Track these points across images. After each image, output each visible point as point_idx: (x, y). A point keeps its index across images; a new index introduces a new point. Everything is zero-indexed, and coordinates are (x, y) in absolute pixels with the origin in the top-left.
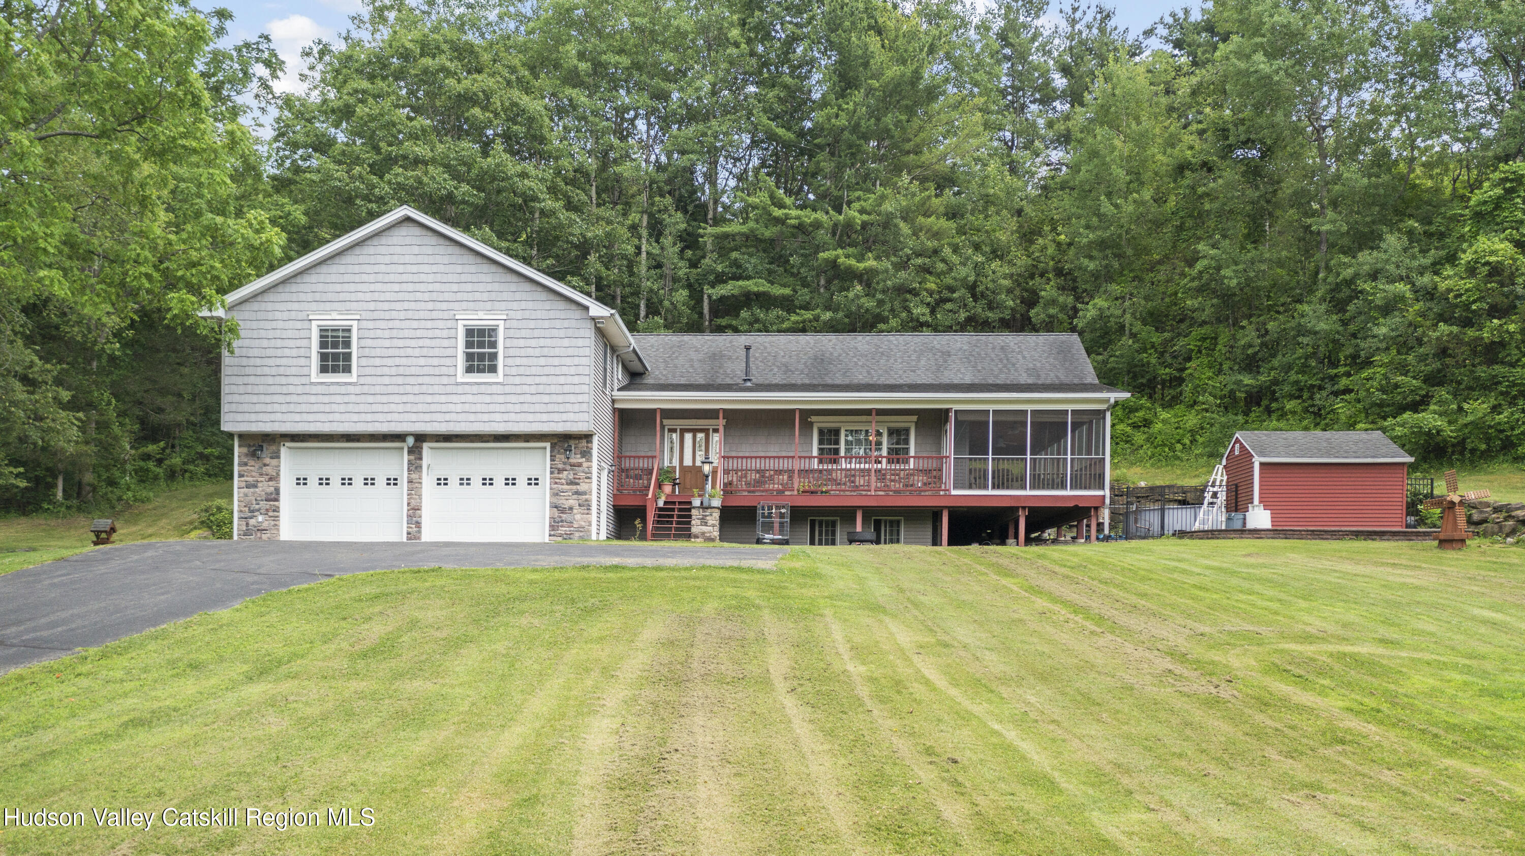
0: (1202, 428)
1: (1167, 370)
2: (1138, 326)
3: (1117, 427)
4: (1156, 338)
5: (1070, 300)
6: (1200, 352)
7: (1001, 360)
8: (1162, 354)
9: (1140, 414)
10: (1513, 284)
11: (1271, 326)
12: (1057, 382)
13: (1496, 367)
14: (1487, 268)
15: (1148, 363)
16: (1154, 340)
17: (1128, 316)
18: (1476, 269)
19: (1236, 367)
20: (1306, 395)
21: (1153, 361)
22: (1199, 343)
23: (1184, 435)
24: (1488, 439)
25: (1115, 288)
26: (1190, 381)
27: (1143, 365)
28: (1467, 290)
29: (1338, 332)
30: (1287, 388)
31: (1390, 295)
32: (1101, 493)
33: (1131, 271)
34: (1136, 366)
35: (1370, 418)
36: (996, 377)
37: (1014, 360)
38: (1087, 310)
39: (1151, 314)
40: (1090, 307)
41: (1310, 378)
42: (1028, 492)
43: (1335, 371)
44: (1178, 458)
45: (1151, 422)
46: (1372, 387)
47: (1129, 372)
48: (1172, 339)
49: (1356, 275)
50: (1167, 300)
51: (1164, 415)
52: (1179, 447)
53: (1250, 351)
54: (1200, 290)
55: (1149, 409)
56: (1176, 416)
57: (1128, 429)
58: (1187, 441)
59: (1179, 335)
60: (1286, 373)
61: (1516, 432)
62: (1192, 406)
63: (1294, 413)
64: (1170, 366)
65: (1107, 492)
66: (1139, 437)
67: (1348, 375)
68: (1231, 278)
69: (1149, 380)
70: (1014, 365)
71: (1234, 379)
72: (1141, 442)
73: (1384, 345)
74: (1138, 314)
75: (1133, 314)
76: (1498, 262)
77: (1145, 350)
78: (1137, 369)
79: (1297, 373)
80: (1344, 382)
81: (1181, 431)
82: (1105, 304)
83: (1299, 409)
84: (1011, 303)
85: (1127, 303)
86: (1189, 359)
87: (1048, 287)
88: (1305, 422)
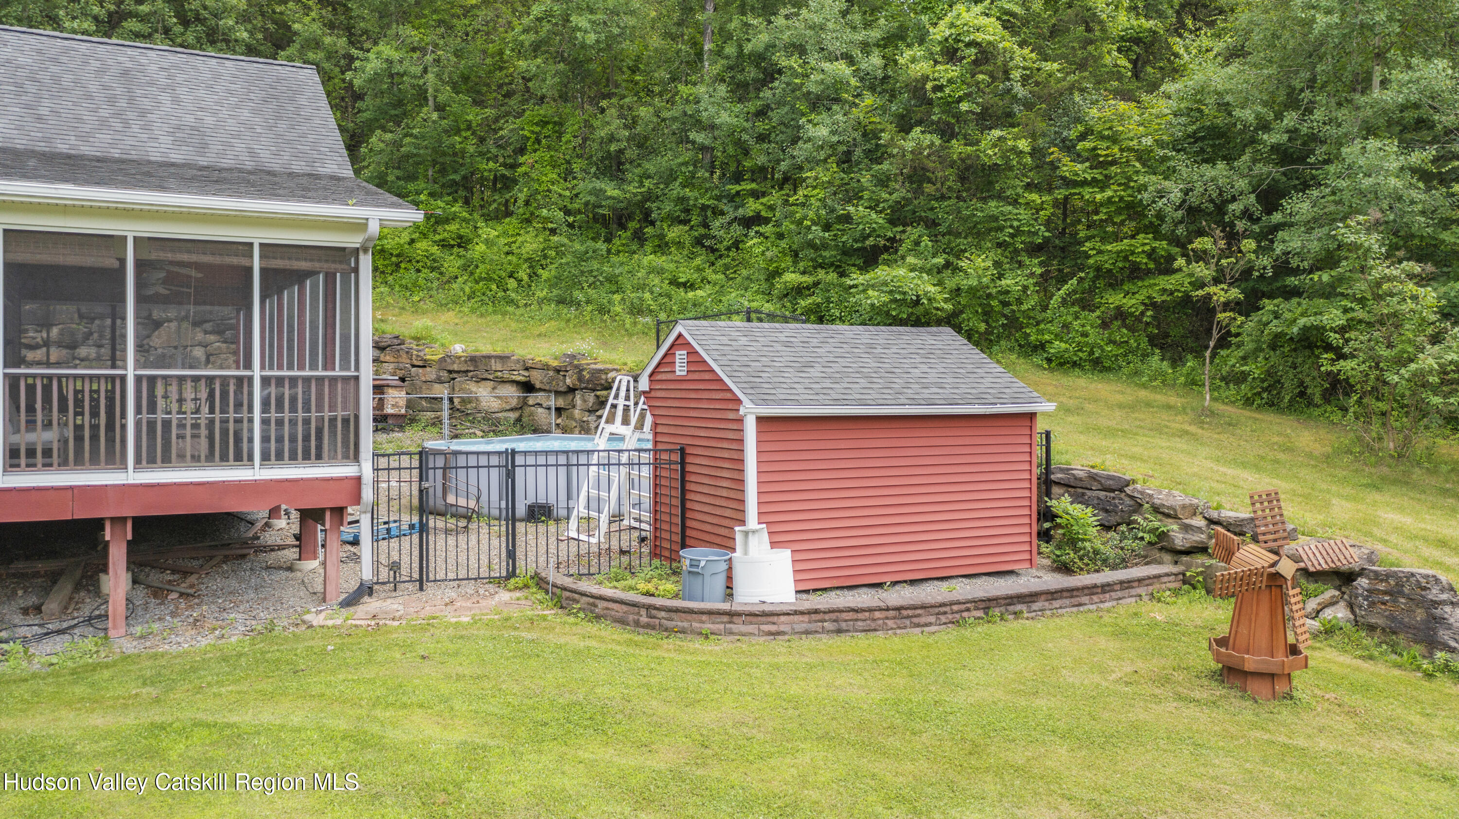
0: (545, 257)
1: (491, 164)
2: (446, 94)
3: (418, 245)
4: (474, 115)
5: (343, 42)
6: (538, 141)
7: (112, 100)
8: (482, 140)
9: (453, 227)
10: (1009, 79)
11: (644, 112)
12: (249, 165)
13: (993, 204)
14: (973, 51)
15: (463, 151)
16: (470, 117)
17: (430, 76)
18: (957, 50)
19: (593, 170)
20: (695, 220)
21: (471, 149)
22: (537, 129)
23: (518, 265)
24: (987, 314)
25: (411, 33)
26: (526, 184)
27: (455, 154)
28: (950, 81)
29: (744, 130)
30: (668, 207)
31: (829, 81)
32: (347, 470)
33: (435, 11)
34: (444, 154)
35: (801, 265)
36: (84, 138)
37: (146, 103)
38: (367, 59)
39: (466, 79)
40: (371, 55)
41: (702, 196)
42: (132, 476)
43: (738, 188)
44: (511, 302)
45: (469, 241)
46: (805, 218)
47: (434, 163)
48: (496, 120)
49: (771, 47)
50: (488, 61)
51: (488, 231)
52: (512, 283)
53: (613, 148)
54: (536, 48)
55: (464, 220)
56: (505, 233)
57: (435, 249)
58: (523, 275)
59: (508, 114)
60: (667, 185)
61: (1024, 307)
62: (528, 221)
63: (679, 244)
64: (495, 158)
65: (366, 469)
66: (451, 263)
67: (756, 195)
68: (586, 32)
69: (465, 178)
70: (143, 113)
71: (591, 186)
72: (454, 271)
73: (822, 155)
74: (446, 77)
75: (439, 76)
76: (990, 43)
77: (458, 132)
78: (448, 159)
79: (683, 186)
80: (752, 206)
81: (513, 259)
82: (396, 55)
83: (687, 240)
84: (245, 35)
85: (429, 58)
86: (522, 151)
87: (307, 20)
88: (698, 261)
